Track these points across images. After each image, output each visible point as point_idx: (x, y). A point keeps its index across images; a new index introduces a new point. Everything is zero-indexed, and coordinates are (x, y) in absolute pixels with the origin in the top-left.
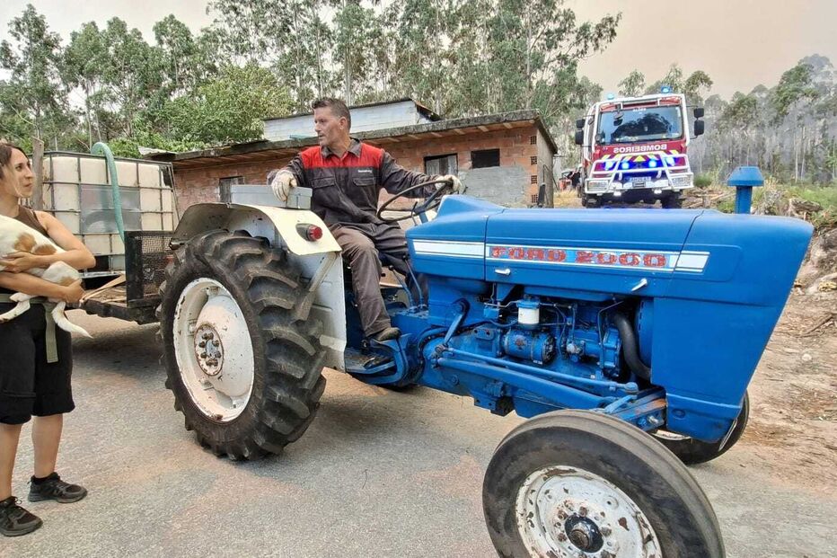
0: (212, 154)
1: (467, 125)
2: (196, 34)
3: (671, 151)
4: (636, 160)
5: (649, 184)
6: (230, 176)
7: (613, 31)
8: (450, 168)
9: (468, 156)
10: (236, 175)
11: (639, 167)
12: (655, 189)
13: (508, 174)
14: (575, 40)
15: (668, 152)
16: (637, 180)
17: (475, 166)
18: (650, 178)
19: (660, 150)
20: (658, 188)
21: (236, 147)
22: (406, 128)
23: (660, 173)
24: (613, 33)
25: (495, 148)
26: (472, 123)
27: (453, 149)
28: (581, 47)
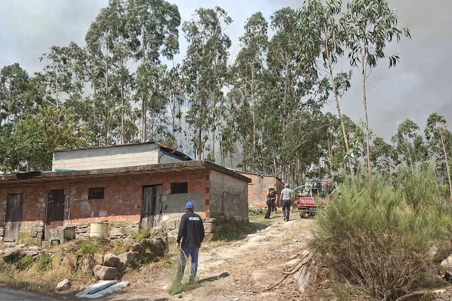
0: (3, 179)
1: (163, 167)
2: (31, 75)
6: (15, 193)
7: (348, 83)
8: (158, 193)
9: (169, 186)
10: (19, 192)
13: (192, 198)
14: (318, 89)
17: (173, 192)
21: (18, 175)
22: (128, 168)
24: (348, 85)
25: (184, 181)
26: (166, 167)
27: (160, 181)
28: (324, 94)
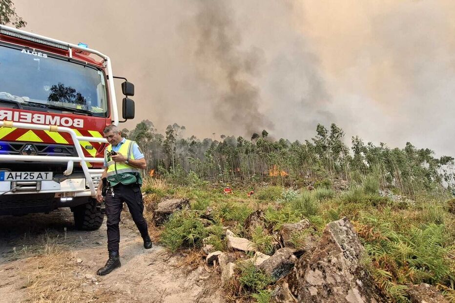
3: (91, 132)
4: (24, 138)
5: (48, 185)
11: (29, 153)
12: (61, 194)
15: (84, 132)
16: (23, 176)
18: (51, 174)
19: (72, 127)
20: (67, 194)
23: (70, 166)
